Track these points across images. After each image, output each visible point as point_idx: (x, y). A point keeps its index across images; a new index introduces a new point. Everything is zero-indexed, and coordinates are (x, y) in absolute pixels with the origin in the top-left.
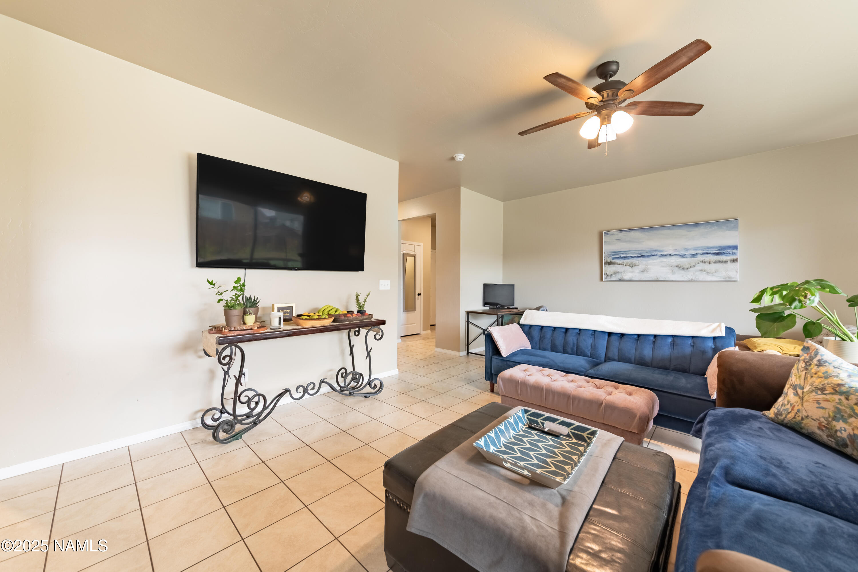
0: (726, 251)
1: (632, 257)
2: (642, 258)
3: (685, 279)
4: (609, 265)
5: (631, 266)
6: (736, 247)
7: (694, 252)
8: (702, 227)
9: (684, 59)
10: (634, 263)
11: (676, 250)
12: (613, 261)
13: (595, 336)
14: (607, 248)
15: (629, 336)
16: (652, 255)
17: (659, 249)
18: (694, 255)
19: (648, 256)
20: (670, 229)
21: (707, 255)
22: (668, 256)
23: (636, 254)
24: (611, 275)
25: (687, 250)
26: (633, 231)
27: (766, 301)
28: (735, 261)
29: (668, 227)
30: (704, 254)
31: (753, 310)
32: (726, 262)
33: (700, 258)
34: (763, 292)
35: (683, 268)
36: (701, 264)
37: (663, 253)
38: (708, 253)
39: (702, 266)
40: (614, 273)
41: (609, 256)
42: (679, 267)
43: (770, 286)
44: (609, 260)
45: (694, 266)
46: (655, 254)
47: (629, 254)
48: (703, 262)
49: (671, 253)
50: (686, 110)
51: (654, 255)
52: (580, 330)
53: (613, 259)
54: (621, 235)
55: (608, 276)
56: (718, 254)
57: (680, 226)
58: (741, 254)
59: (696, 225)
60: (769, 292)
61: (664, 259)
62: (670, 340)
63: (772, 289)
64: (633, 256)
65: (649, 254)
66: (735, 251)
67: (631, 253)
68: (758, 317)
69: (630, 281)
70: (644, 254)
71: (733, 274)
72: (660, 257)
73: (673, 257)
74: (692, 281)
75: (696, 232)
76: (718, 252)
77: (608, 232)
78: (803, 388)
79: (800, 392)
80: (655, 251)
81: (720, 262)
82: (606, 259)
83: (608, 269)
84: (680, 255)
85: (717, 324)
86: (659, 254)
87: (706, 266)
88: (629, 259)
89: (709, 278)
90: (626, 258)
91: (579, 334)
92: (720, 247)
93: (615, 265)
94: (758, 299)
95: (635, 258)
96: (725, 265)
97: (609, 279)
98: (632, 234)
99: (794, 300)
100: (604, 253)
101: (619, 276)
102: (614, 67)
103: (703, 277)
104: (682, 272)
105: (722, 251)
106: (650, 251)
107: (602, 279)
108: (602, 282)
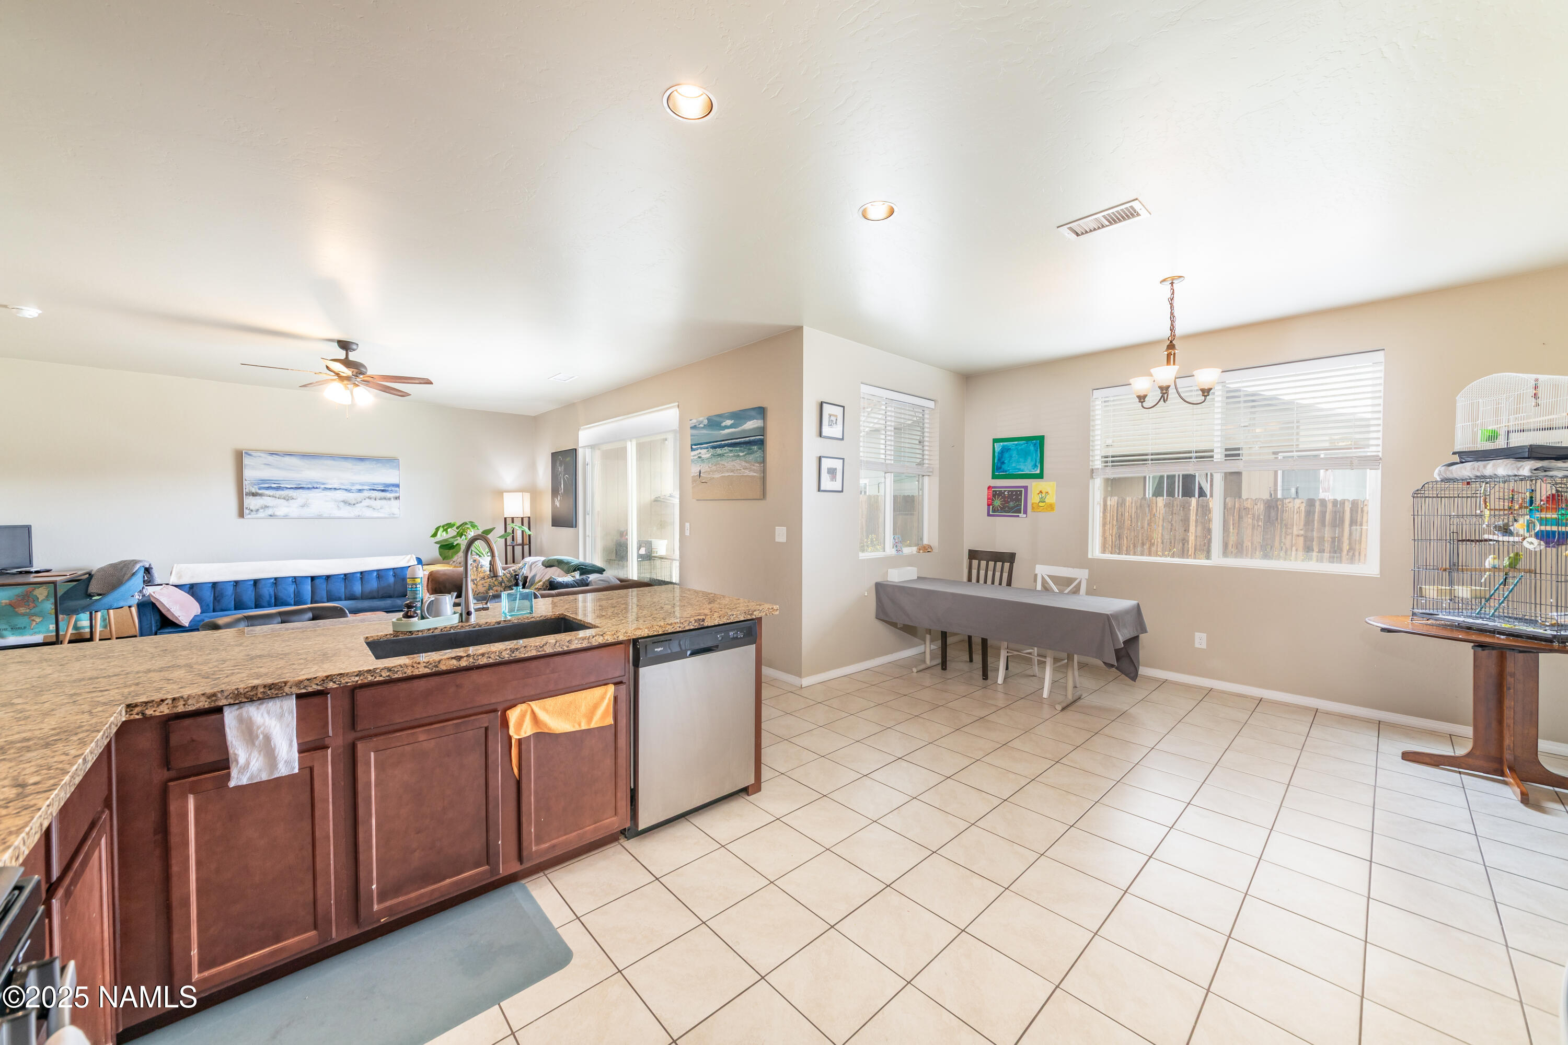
0: (390, 489)
1: (287, 488)
2: (301, 490)
3: (352, 515)
4: (254, 497)
5: (287, 499)
6: (398, 486)
7: (360, 488)
8: (367, 462)
9: (417, 382)
10: (290, 495)
11: (342, 484)
12: (260, 492)
13: (298, 583)
14: (248, 474)
15: (336, 577)
16: (314, 488)
17: (324, 481)
18: (360, 491)
19: (309, 488)
20: (334, 460)
21: (372, 491)
22: (333, 490)
23: (293, 485)
24: (257, 510)
25: (353, 484)
26: (288, 457)
27: (442, 535)
28: (397, 498)
29: (332, 457)
30: (370, 490)
31: (436, 543)
32: (390, 499)
33: (366, 494)
34: (437, 529)
35: (350, 504)
36: (368, 500)
37: (327, 486)
38: (373, 490)
39: (367, 502)
40: (262, 508)
41: (253, 484)
42: (345, 502)
43: (442, 525)
44: (253, 490)
45: (361, 502)
46: (318, 486)
47: (283, 484)
48: (370, 498)
49: (335, 486)
50: (400, 394)
51: (317, 488)
52: (276, 579)
53: (260, 489)
54: (271, 459)
55: (252, 511)
56: (383, 491)
57: (345, 458)
58: (402, 492)
59: (361, 459)
60: (441, 529)
61: (328, 493)
62: (375, 574)
63: (443, 526)
64: (289, 487)
65: (310, 486)
66: (397, 489)
67: (287, 484)
68: (440, 547)
69: (286, 517)
70: (304, 486)
71: (396, 511)
72: (323, 490)
73: (338, 491)
74: (359, 517)
75: (361, 466)
76: (383, 489)
77: (252, 453)
78: (476, 580)
79: (475, 582)
80: (317, 483)
81: (385, 499)
82: (247, 488)
83: (250, 502)
84: (346, 490)
85: (410, 556)
86: (323, 486)
87: (372, 503)
88: (283, 490)
89: (375, 514)
90: (278, 488)
91: (275, 583)
92: (384, 484)
93: (263, 497)
94: (435, 535)
95: (292, 490)
96: (389, 502)
97: (253, 515)
98: (287, 459)
99: (463, 535)
100: (245, 480)
101: (270, 511)
102: (354, 347)
103: (369, 513)
104: (348, 508)
105: (387, 489)
106: (311, 483)
107: (241, 515)
108: (242, 520)
